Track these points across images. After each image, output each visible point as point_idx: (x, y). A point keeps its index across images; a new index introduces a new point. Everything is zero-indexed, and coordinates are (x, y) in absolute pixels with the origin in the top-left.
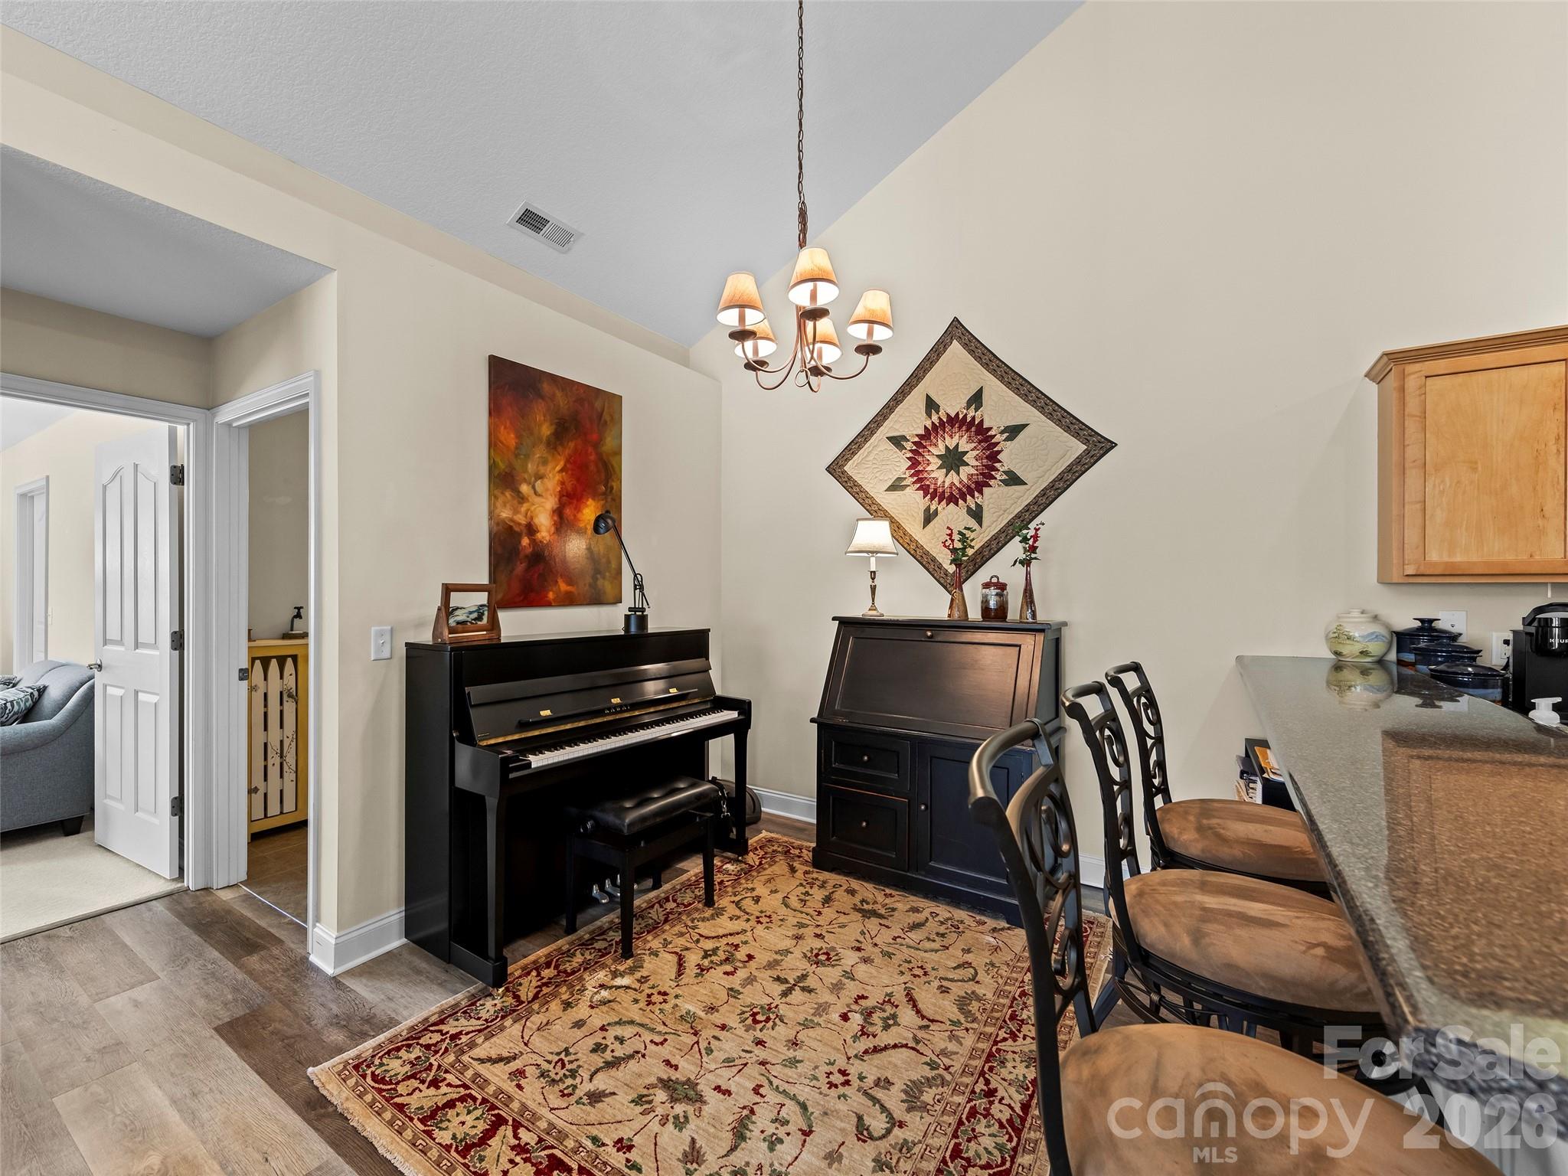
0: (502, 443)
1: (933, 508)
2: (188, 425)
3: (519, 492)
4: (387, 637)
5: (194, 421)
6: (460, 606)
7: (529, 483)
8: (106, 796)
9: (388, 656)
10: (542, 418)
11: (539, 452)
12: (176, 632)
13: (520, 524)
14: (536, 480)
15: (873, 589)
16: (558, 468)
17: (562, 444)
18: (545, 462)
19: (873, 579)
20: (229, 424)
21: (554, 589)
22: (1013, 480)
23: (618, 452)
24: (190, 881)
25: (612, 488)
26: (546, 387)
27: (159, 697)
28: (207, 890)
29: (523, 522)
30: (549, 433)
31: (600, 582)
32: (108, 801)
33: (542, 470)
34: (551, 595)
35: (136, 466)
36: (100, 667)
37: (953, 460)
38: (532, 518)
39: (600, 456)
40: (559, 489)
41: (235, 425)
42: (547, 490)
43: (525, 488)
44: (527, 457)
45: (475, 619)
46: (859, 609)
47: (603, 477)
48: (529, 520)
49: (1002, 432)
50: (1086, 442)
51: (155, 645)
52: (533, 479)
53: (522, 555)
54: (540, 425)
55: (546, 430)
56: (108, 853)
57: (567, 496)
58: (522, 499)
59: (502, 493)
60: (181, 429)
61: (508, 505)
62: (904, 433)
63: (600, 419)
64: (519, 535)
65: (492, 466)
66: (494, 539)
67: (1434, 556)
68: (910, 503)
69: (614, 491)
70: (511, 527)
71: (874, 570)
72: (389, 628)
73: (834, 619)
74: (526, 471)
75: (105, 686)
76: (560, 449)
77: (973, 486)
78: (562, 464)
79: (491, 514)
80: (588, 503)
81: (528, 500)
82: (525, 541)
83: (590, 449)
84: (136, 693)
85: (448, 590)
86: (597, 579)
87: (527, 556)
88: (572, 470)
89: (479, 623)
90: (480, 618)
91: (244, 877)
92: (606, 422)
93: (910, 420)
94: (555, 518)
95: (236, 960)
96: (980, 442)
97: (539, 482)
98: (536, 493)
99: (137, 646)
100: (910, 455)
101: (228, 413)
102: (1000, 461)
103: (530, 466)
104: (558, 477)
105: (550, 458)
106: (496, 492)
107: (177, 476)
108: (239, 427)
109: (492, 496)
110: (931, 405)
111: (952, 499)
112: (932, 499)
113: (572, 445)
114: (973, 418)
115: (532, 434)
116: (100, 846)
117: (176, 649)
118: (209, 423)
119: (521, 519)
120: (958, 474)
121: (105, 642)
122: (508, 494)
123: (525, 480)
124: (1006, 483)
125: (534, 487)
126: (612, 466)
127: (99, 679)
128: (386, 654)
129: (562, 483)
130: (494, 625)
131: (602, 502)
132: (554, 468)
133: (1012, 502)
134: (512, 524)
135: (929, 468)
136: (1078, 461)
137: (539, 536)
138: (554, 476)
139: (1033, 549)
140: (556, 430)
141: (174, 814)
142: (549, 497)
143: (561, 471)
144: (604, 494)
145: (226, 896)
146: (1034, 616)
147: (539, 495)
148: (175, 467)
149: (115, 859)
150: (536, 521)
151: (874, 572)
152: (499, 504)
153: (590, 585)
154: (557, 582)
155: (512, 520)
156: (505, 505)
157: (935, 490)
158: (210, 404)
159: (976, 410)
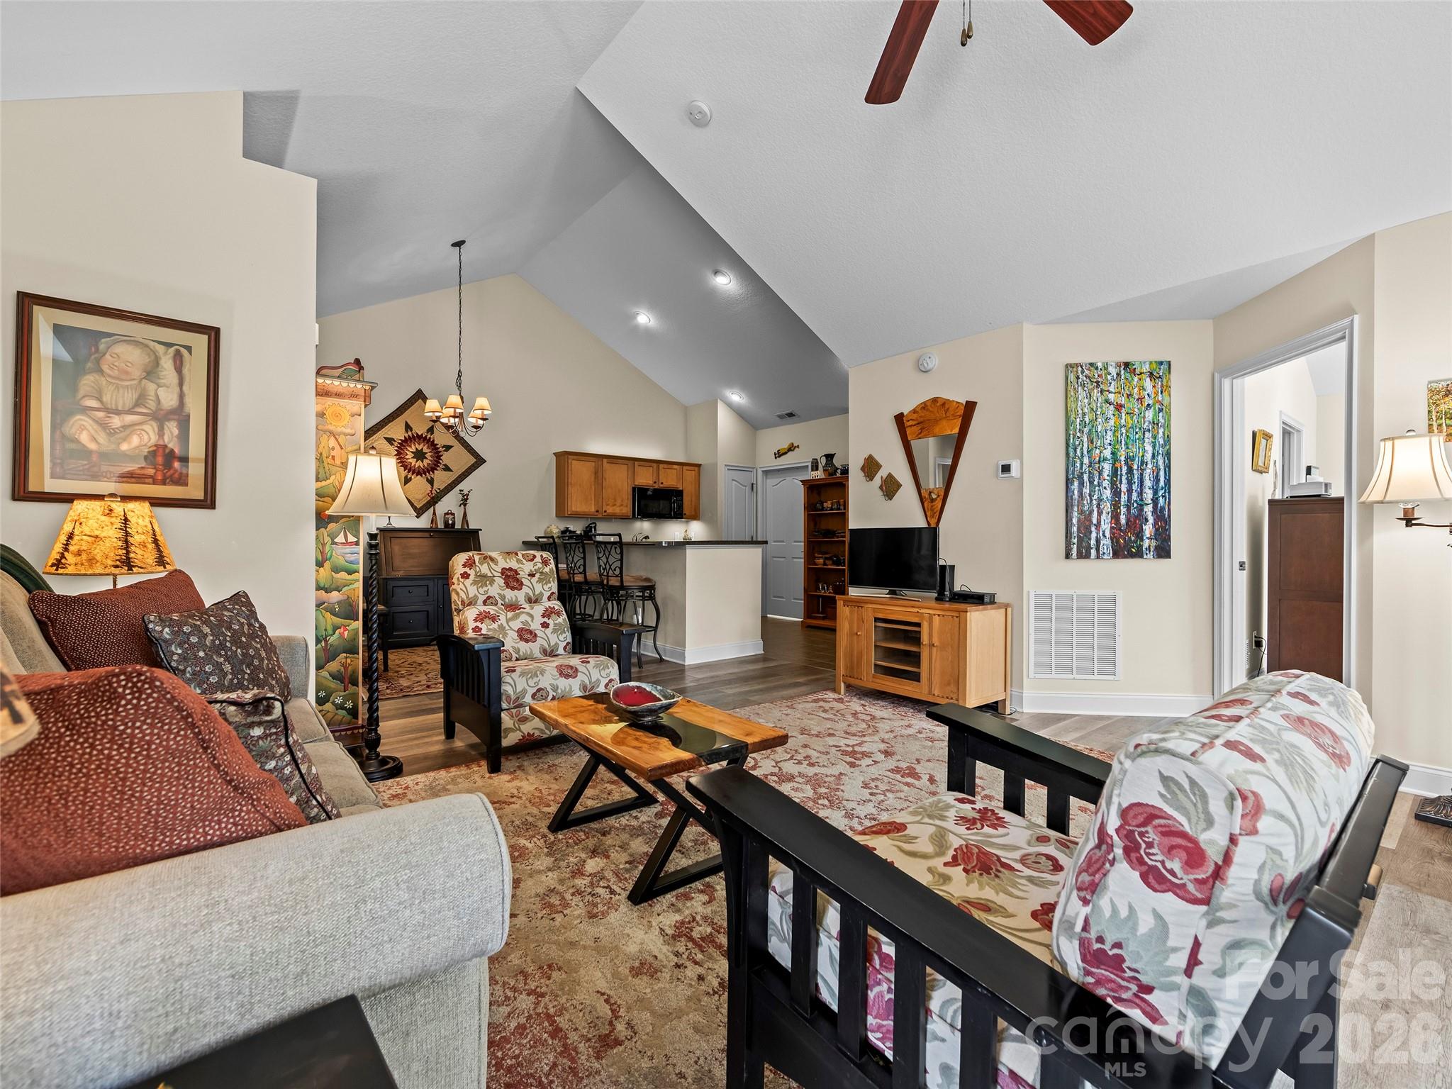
1: (409, 476)
22: (447, 469)
37: (419, 455)
49: (442, 447)
50: (474, 457)
62: (393, 437)
67: (574, 509)
77: (429, 469)
93: (396, 433)
96: (433, 449)
100: (396, 449)
102: (441, 460)
111: (419, 474)
112: (409, 472)
114: (430, 438)
120: (422, 462)
124: (445, 470)
133: (448, 477)
135: (407, 457)
136: (473, 465)
139: (466, 499)
146: (468, 526)
157: (411, 468)
159: (431, 435)
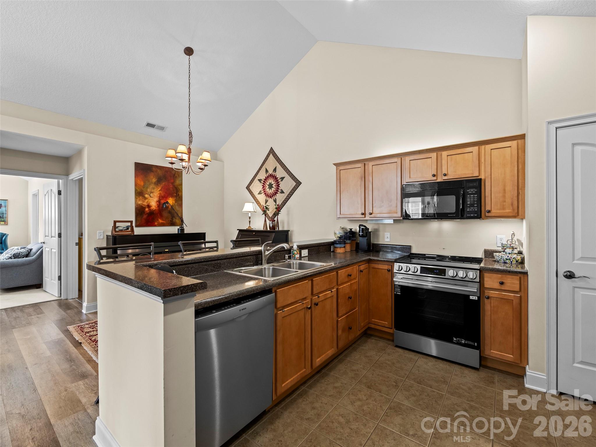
0: (139, 184)
2: (62, 180)
3: (144, 197)
4: (102, 234)
5: (63, 179)
6: (119, 226)
7: (148, 194)
8: (46, 277)
9: (102, 238)
10: (153, 177)
11: (152, 186)
12: (59, 233)
13: (145, 205)
14: (151, 193)
15: (250, 222)
16: (159, 190)
17: (160, 184)
18: (154, 189)
19: (250, 219)
20: (72, 180)
21: (157, 222)
23: (181, 185)
24: (62, 298)
25: (179, 194)
26: (154, 169)
27: (55, 250)
28: (67, 299)
29: (146, 204)
30: (155, 181)
31: (174, 220)
32: (46, 279)
33: (153, 191)
34: (156, 223)
35: (51, 190)
36: (44, 243)
37: (271, 186)
38: (149, 203)
39: (174, 186)
40: (159, 195)
41: (74, 180)
42: (154, 196)
43: (146, 196)
44: (147, 188)
45: (126, 229)
46: (245, 227)
47: (175, 191)
48: (148, 204)
49: (280, 179)
50: (296, 182)
51: (55, 237)
52: (150, 193)
53: (145, 213)
54: (152, 179)
55: (154, 180)
56: (46, 292)
57: (162, 197)
58: (146, 198)
59: (139, 197)
60: (61, 181)
61: (141, 200)
62: (261, 178)
63: (174, 176)
64: (145, 208)
65: (136, 190)
66: (137, 209)
67: (342, 213)
68: (262, 198)
69: (180, 195)
70: (142, 206)
71: (250, 216)
72: (103, 231)
73: (238, 230)
74: (147, 191)
75: (45, 248)
76: (159, 185)
77: (274, 193)
78: (160, 189)
79: (136, 202)
80: (170, 199)
81: (148, 199)
82: (147, 209)
83: (170, 184)
84: (51, 249)
85: (115, 222)
86: (173, 219)
87: (147, 213)
88: (164, 190)
89: (127, 230)
90: (128, 229)
91: (77, 297)
92: (176, 177)
93: (262, 175)
94: (158, 203)
95: (65, 311)
96: (276, 181)
97: (152, 194)
98: (150, 197)
99: (52, 237)
100: (262, 184)
101: (71, 177)
102: (280, 187)
103: (148, 190)
104: (158, 192)
105: (155, 187)
106: (137, 197)
107: (59, 193)
108: (75, 180)
109: (136, 198)
110: (267, 171)
111: (271, 197)
113: (164, 183)
114: (274, 175)
115: (149, 181)
116: (45, 291)
117: (59, 238)
118: (67, 179)
119: (145, 203)
120: (271, 190)
121: (46, 236)
122: (141, 197)
123: (147, 194)
124: (281, 193)
125: (150, 195)
126: (179, 189)
127: (44, 246)
128: (102, 237)
129: (160, 194)
130: (132, 230)
131: (175, 198)
132: (157, 190)
133: (282, 198)
134: (142, 205)
135: (266, 188)
136: (294, 187)
137: (152, 208)
138: (157, 192)
140: (158, 180)
141: (59, 280)
142: (155, 198)
143: (160, 190)
144: (176, 196)
145: (70, 300)
146: (278, 229)
147: (152, 197)
148: (59, 190)
149: (47, 293)
150: (151, 204)
151: (250, 217)
152: (138, 200)
153: (171, 221)
154: (158, 220)
155: (142, 204)
156: (140, 200)
157: (267, 194)
158: (67, 174)
159: (275, 173)
